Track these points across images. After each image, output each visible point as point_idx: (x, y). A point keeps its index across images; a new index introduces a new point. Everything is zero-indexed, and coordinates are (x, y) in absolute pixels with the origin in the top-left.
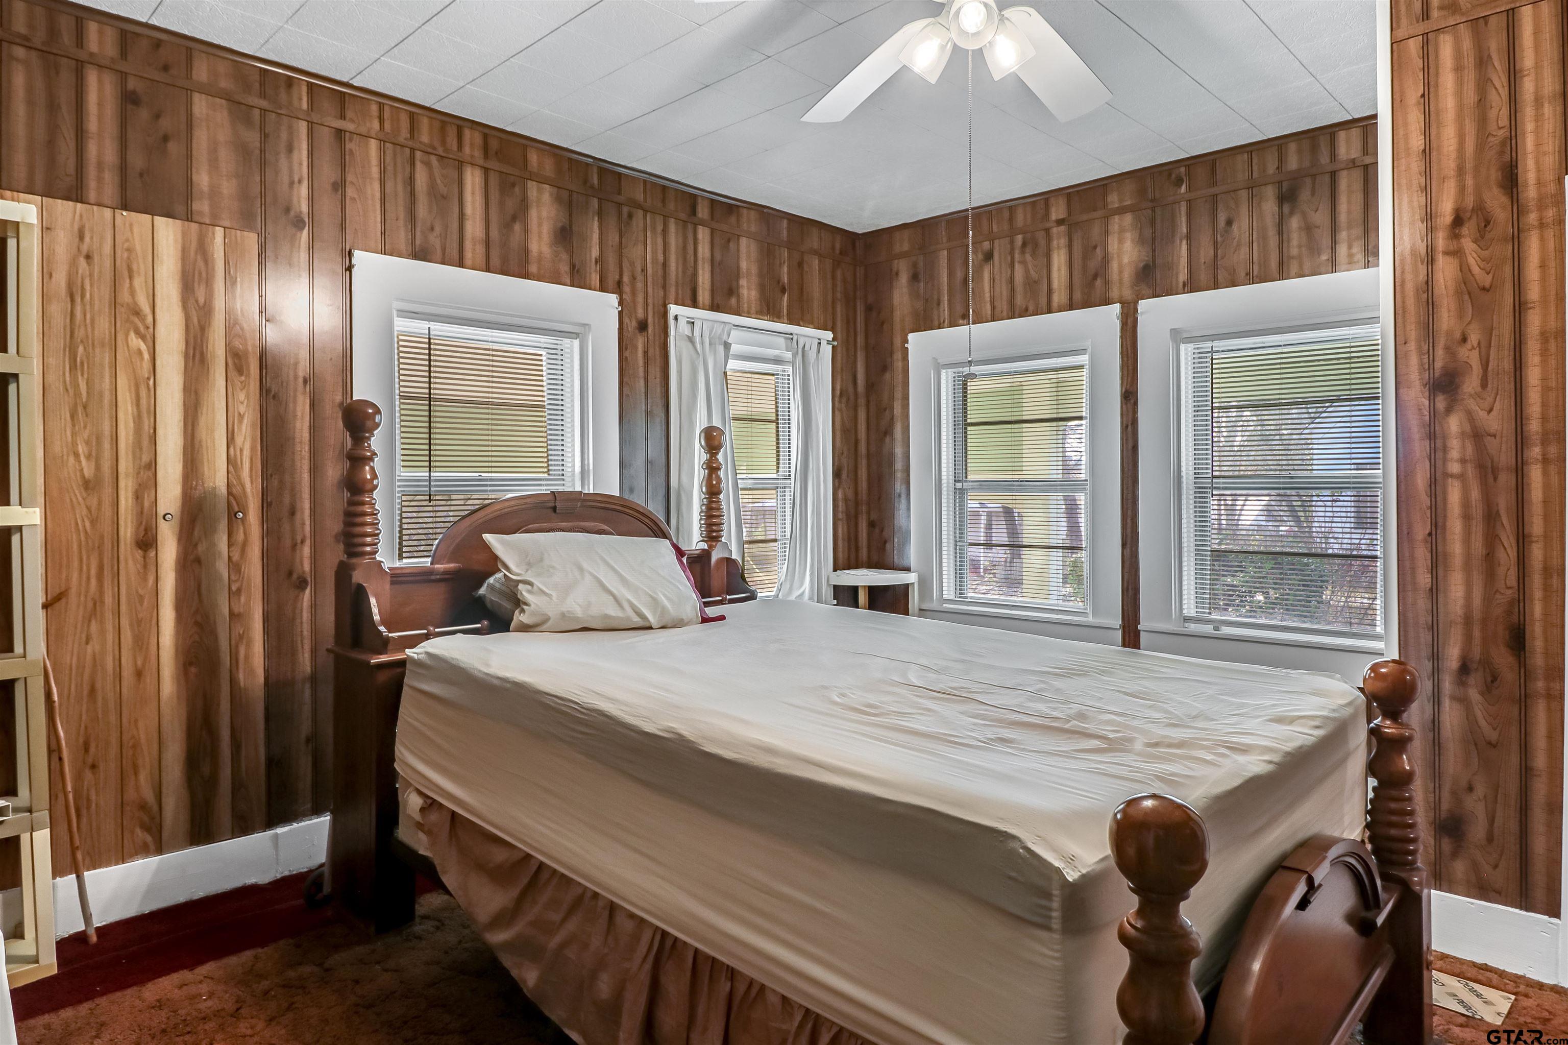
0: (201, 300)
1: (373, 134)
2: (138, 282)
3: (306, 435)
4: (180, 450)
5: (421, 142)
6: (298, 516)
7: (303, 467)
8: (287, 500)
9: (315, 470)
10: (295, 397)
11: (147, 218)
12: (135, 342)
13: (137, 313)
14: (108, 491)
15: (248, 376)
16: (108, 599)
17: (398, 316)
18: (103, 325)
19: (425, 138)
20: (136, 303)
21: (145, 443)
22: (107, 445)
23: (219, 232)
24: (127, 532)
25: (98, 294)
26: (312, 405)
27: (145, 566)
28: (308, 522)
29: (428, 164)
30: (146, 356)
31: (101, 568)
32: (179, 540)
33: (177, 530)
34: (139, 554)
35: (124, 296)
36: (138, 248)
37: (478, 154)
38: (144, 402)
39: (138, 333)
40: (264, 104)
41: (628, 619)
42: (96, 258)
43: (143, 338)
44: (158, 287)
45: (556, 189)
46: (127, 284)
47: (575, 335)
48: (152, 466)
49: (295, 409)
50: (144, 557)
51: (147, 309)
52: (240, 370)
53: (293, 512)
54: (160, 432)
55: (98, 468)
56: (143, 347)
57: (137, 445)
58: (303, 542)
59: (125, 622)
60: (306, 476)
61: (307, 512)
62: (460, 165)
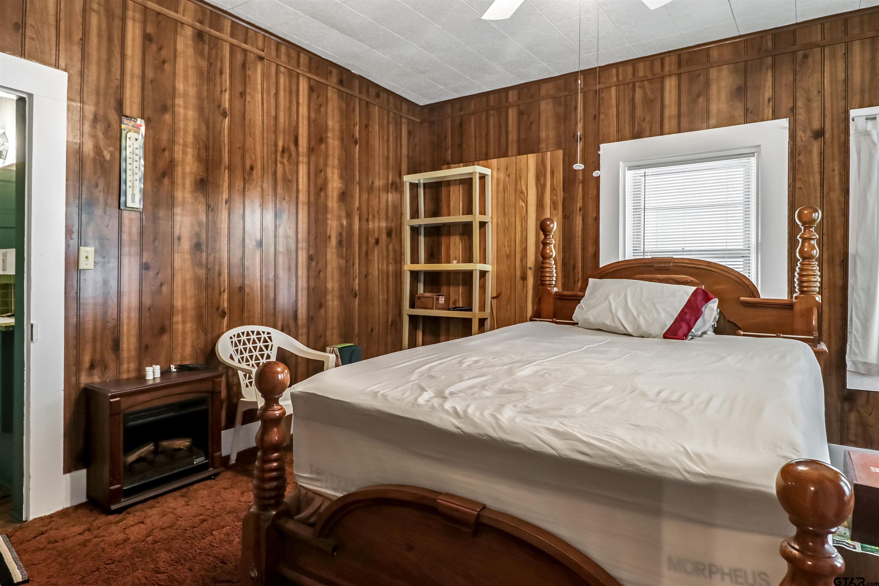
0: (542, 183)
1: (613, 84)
2: (523, 180)
3: (580, 233)
4: (534, 243)
5: (638, 77)
6: (576, 269)
7: (579, 247)
8: (572, 262)
9: (584, 249)
10: (576, 217)
11: (526, 155)
12: (522, 204)
13: (522, 192)
14: (513, 259)
15: (558, 210)
16: (513, 297)
17: (628, 170)
18: (513, 198)
19: (641, 74)
20: (522, 189)
21: (524, 240)
22: (513, 242)
23: (549, 153)
24: (518, 273)
25: (511, 188)
26: (583, 220)
27: (523, 287)
28: (580, 272)
29: (643, 87)
30: (525, 208)
31: (511, 286)
32: (534, 277)
33: (533, 273)
34: (521, 282)
35: (519, 187)
36: (523, 168)
37: (674, 68)
38: (523, 225)
39: (522, 200)
40: (565, 93)
41: (617, 327)
42: (511, 176)
43: (524, 202)
44: (528, 181)
45: (732, 65)
46: (519, 183)
47: (752, 154)
48: (525, 249)
49: (576, 222)
50: (523, 283)
51: (525, 191)
52: (555, 209)
53: (574, 268)
54: (528, 236)
55: (510, 251)
56: (524, 205)
57: (521, 241)
58: (578, 281)
59: (517, 306)
60: (580, 252)
61: (580, 268)
62: (662, 79)
